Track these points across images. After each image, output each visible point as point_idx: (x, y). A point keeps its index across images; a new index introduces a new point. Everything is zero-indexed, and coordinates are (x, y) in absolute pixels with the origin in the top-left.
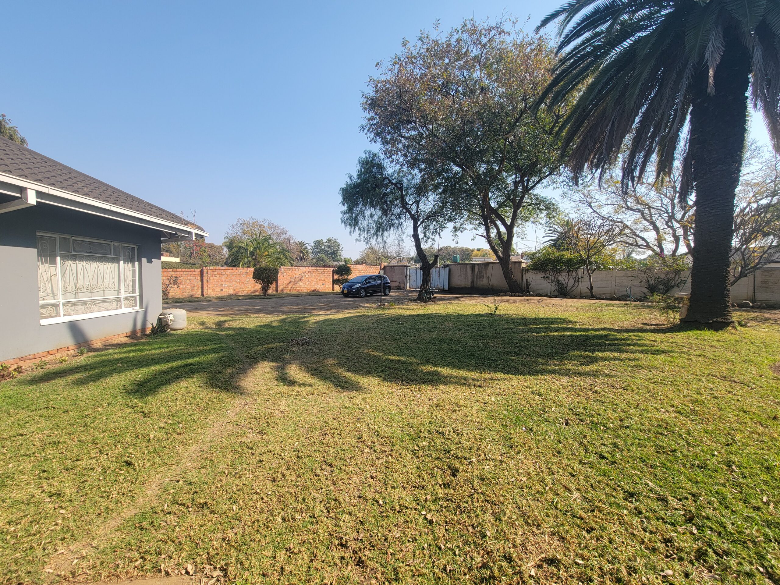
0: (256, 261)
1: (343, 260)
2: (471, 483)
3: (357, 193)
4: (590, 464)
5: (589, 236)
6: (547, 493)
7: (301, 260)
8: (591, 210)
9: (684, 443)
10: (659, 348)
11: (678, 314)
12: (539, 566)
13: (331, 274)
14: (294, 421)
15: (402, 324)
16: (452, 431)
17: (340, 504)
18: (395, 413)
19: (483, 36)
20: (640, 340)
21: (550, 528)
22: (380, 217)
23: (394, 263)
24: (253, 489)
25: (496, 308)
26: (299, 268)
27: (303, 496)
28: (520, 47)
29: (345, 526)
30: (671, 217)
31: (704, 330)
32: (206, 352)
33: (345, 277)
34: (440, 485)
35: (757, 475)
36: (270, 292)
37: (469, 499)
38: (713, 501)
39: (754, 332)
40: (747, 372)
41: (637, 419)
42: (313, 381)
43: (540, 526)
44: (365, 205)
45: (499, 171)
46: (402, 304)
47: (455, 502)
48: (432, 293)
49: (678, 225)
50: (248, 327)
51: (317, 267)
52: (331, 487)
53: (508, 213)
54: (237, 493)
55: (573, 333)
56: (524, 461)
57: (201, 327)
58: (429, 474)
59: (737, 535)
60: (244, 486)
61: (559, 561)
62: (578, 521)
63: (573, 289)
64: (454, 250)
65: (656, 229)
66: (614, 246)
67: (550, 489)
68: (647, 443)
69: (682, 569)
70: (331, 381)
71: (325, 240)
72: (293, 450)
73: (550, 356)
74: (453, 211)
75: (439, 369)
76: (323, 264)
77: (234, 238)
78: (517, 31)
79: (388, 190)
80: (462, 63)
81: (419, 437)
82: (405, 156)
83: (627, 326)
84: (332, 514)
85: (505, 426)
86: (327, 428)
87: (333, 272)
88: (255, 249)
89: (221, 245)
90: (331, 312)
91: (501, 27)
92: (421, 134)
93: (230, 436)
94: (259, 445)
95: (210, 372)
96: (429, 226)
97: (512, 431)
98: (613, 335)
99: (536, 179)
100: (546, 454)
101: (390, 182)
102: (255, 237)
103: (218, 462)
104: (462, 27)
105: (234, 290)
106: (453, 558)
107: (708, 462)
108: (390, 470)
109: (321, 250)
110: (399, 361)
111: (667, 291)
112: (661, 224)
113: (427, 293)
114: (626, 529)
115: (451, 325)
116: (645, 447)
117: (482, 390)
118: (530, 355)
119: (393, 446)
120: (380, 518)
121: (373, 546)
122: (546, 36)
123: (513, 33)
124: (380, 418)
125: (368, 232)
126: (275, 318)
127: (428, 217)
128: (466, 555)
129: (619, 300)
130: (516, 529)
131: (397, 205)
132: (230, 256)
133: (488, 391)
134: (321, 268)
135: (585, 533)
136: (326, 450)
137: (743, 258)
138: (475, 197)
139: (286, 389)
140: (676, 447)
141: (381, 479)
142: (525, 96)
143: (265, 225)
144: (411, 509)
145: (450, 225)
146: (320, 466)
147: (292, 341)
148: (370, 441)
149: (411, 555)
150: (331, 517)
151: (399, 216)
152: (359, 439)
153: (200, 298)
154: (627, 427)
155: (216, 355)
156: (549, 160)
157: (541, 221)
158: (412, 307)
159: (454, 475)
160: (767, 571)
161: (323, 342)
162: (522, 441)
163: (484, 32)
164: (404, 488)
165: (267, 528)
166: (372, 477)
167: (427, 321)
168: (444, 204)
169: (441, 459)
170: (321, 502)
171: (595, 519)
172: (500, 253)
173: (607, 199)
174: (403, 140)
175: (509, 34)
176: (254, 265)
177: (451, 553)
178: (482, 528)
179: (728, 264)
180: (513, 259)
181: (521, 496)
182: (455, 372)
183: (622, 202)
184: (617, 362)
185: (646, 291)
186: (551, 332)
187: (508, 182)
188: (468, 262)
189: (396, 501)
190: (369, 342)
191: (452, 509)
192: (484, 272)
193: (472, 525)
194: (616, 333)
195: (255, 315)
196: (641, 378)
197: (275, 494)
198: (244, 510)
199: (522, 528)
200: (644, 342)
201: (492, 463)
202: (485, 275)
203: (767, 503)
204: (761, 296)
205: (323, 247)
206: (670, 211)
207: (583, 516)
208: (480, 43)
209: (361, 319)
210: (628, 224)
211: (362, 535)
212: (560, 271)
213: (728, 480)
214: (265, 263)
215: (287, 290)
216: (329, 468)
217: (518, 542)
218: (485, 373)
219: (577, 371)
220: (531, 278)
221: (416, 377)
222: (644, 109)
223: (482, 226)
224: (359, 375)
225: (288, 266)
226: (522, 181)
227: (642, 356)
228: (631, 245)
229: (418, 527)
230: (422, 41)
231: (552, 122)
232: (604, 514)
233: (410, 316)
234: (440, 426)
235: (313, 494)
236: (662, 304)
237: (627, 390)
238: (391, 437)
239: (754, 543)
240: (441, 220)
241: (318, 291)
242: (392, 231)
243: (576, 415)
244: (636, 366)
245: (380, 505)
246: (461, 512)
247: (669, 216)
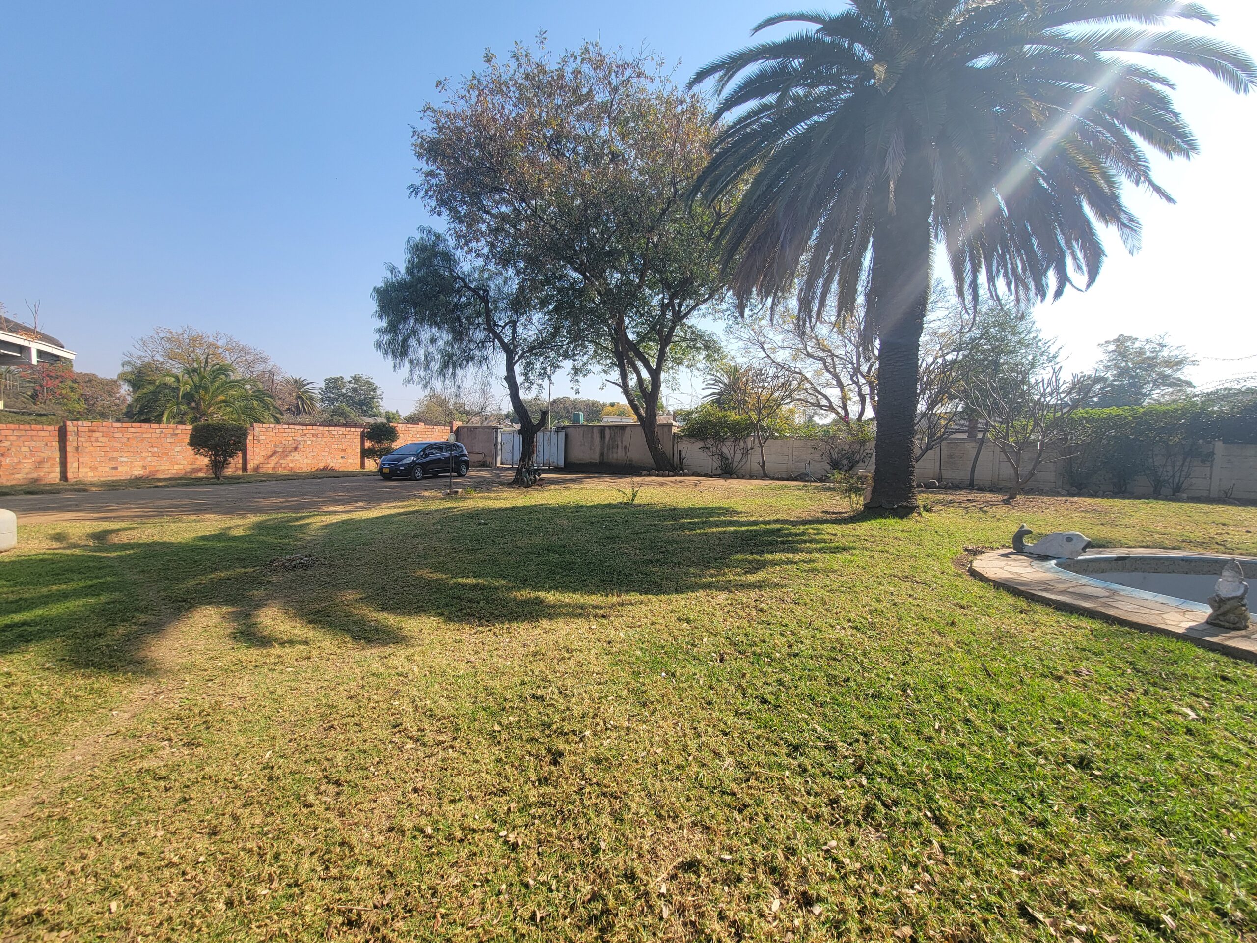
0: (198, 413)
1: (384, 415)
2: (581, 771)
3: (405, 300)
4: (748, 713)
5: (760, 390)
6: (690, 765)
7: (299, 413)
8: (763, 355)
9: (859, 668)
10: (840, 544)
11: (862, 498)
12: (673, 877)
13: (358, 440)
14: (266, 712)
15: (485, 524)
16: (556, 691)
17: (351, 848)
18: (463, 675)
19: (613, 74)
20: (818, 534)
21: (691, 816)
22: (448, 343)
23: (475, 421)
24: (163, 859)
25: (634, 495)
26: (291, 427)
27: (275, 849)
28: (667, 103)
29: (358, 888)
30: (857, 370)
31: (888, 517)
32: (65, 596)
33: (386, 444)
34: (533, 783)
35: (932, 697)
36: (229, 471)
37: (578, 797)
38: (886, 739)
39: (939, 518)
40: (929, 569)
41: (808, 642)
42: (311, 634)
43: (677, 816)
44: (420, 321)
45: (639, 286)
46: (488, 490)
47: (555, 806)
48: (538, 471)
49: (864, 381)
50: (173, 540)
51: (330, 425)
52: (336, 822)
53: (652, 350)
54: (124, 874)
55: (737, 529)
56: (661, 723)
57: (55, 545)
58: (516, 768)
59: (908, 777)
60: (141, 858)
61: (700, 862)
62: (728, 798)
63: (740, 465)
64: (575, 404)
65: (840, 385)
66: (791, 406)
67: (694, 759)
68: (817, 673)
69: (848, 836)
70: (348, 631)
71: (347, 378)
72: (260, 766)
73: (705, 564)
74: (571, 342)
75: (542, 594)
76: (343, 421)
77: (148, 366)
78: (663, 78)
79: (463, 299)
80: (582, 109)
81: (503, 710)
82: (492, 245)
83: (805, 516)
84: (334, 872)
85: (636, 674)
86: (335, 715)
87: (363, 436)
88: (197, 387)
89: (115, 377)
90: (357, 508)
91: (640, 66)
92: (518, 212)
93: (116, 760)
94: (183, 769)
95: (74, 636)
96: (533, 364)
97: (646, 681)
98: (788, 529)
99: (691, 302)
100: (691, 709)
101: (466, 286)
102: (195, 365)
103: (80, 820)
104: (583, 53)
105: (144, 468)
106: (547, 896)
107: (883, 689)
108: (448, 773)
109: (339, 396)
110: (476, 586)
111: (851, 468)
112: (845, 379)
113: (529, 472)
114: (787, 798)
115: (565, 522)
116: (815, 680)
117: (606, 622)
118: (679, 563)
119: (457, 730)
120: (427, 859)
121: (410, 911)
122: (703, 95)
123: (657, 80)
124: (436, 686)
125: (427, 367)
126: (236, 521)
127: (531, 349)
128: (568, 887)
129: (797, 480)
130: (644, 829)
131: (478, 325)
132: (137, 400)
133: (616, 623)
134: (337, 429)
135: (736, 815)
136: (330, 757)
137: (930, 426)
138: (605, 322)
139: (254, 654)
140: (849, 674)
141: (432, 791)
142: (674, 177)
143: (220, 344)
144: (483, 831)
145: (567, 364)
146: (316, 788)
147: (272, 562)
148: (415, 728)
149: (477, 909)
150: (331, 877)
151: (482, 345)
152: (395, 727)
153: (58, 484)
154: (796, 655)
155: (92, 600)
156: (708, 276)
157: (698, 365)
158: (505, 494)
159: (555, 763)
160: (935, 815)
161: (337, 562)
162: (660, 693)
163: (615, 68)
164: (472, 798)
165: (191, 928)
166: (415, 790)
167: (526, 517)
168: (557, 329)
169: (537, 740)
170: (312, 854)
171: (750, 791)
172: (642, 411)
173: (783, 340)
174: (486, 217)
175: (652, 80)
176: (194, 420)
177: (544, 889)
178: (595, 839)
179: (913, 433)
180: (661, 420)
181: (653, 777)
182: (567, 598)
183: (800, 346)
184: (789, 567)
185: (828, 467)
186: (709, 527)
187: (653, 304)
188: (596, 424)
189: (456, 824)
190: (425, 556)
191: (549, 818)
192: (619, 439)
193: (580, 838)
194: (790, 527)
195: (194, 517)
196: (816, 587)
197: (215, 858)
198: (137, 905)
199: (652, 825)
200: (823, 536)
201: (614, 734)
202: (620, 443)
203: (939, 731)
204: (947, 474)
205: (344, 391)
206: (855, 361)
207: (736, 790)
208: (610, 83)
209: (413, 517)
210: (809, 376)
211: (389, 896)
212: (723, 440)
213: (902, 709)
214: (217, 416)
215: (268, 468)
216: (333, 789)
217: (646, 847)
218: (613, 595)
219: (740, 583)
220: (686, 449)
221: (504, 611)
222: (822, 221)
223: (616, 368)
224: (403, 615)
225: (269, 423)
226: (671, 304)
227: (819, 556)
228: (813, 404)
229: (492, 859)
230: (518, 60)
231: (711, 222)
232: (761, 782)
233: (500, 510)
234: (539, 687)
235: (297, 841)
236: (844, 485)
237: (799, 603)
238: (453, 716)
239: (923, 782)
240: (552, 354)
241: (332, 470)
242: (471, 369)
243: (735, 645)
244: (812, 570)
245: (426, 836)
246: (564, 820)
247: (854, 368)
